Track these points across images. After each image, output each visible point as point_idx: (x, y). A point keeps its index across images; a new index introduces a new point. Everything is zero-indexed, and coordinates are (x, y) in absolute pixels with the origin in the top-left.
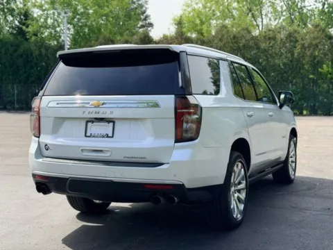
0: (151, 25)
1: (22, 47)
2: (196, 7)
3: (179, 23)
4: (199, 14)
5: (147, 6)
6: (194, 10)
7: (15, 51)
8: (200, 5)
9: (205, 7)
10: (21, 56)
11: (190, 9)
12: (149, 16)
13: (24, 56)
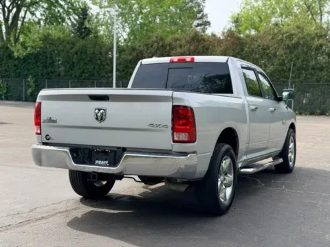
0: (208, 23)
1: (77, 44)
2: (256, 5)
3: (236, 21)
4: (258, 12)
5: (204, 4)
6: (253, 7)
7: (71, 48)
8: (260, 3)
9: (264, 5)
10: (76, 53)
11: (248, 7)
12: (207, 14)
13: (79, 53)
